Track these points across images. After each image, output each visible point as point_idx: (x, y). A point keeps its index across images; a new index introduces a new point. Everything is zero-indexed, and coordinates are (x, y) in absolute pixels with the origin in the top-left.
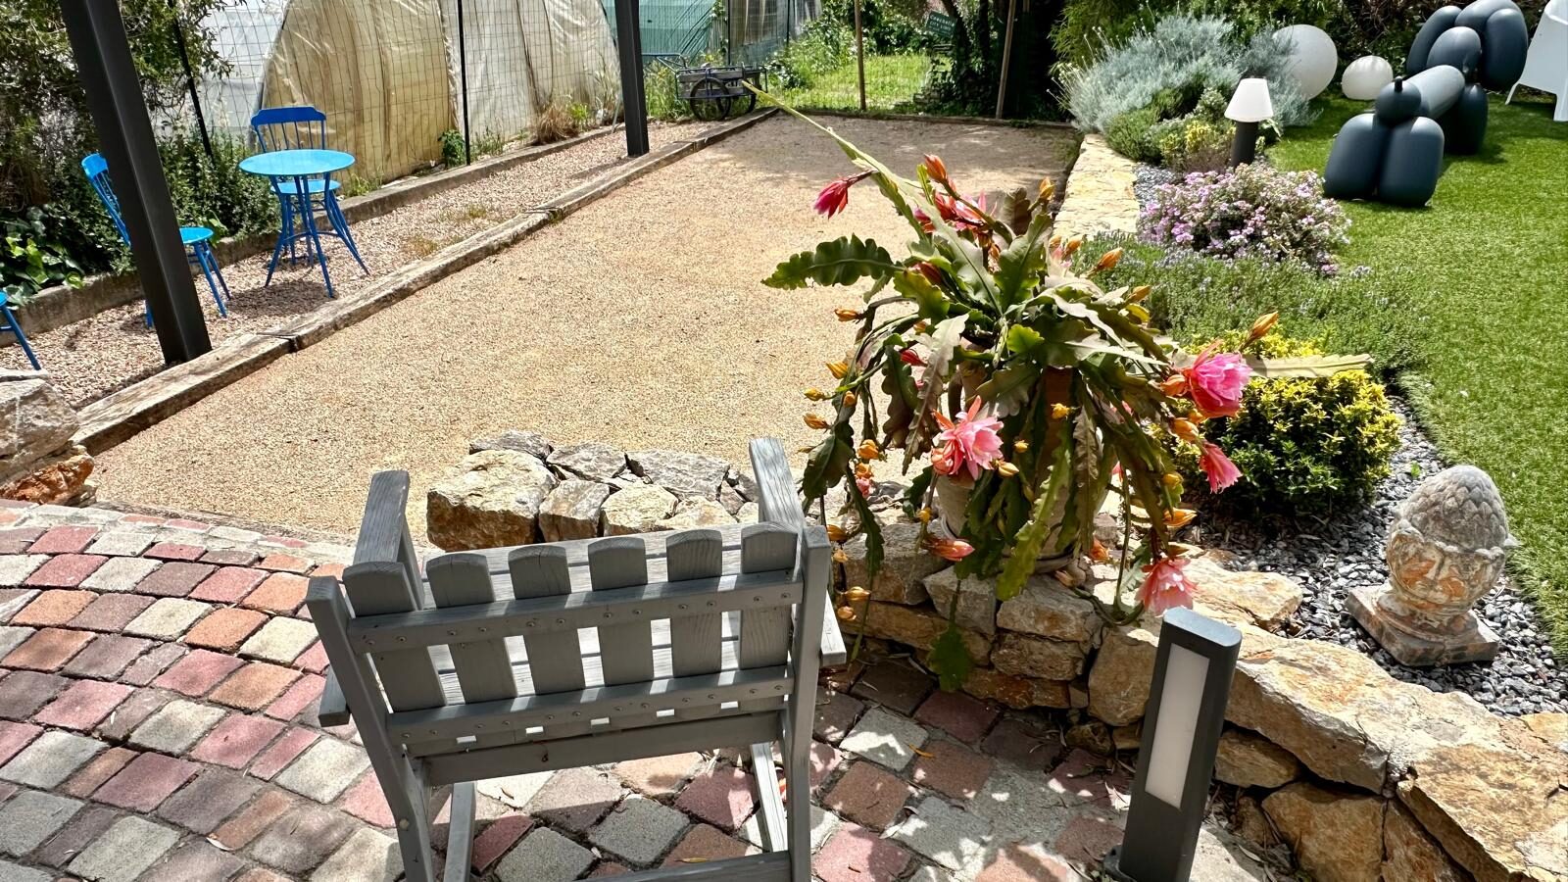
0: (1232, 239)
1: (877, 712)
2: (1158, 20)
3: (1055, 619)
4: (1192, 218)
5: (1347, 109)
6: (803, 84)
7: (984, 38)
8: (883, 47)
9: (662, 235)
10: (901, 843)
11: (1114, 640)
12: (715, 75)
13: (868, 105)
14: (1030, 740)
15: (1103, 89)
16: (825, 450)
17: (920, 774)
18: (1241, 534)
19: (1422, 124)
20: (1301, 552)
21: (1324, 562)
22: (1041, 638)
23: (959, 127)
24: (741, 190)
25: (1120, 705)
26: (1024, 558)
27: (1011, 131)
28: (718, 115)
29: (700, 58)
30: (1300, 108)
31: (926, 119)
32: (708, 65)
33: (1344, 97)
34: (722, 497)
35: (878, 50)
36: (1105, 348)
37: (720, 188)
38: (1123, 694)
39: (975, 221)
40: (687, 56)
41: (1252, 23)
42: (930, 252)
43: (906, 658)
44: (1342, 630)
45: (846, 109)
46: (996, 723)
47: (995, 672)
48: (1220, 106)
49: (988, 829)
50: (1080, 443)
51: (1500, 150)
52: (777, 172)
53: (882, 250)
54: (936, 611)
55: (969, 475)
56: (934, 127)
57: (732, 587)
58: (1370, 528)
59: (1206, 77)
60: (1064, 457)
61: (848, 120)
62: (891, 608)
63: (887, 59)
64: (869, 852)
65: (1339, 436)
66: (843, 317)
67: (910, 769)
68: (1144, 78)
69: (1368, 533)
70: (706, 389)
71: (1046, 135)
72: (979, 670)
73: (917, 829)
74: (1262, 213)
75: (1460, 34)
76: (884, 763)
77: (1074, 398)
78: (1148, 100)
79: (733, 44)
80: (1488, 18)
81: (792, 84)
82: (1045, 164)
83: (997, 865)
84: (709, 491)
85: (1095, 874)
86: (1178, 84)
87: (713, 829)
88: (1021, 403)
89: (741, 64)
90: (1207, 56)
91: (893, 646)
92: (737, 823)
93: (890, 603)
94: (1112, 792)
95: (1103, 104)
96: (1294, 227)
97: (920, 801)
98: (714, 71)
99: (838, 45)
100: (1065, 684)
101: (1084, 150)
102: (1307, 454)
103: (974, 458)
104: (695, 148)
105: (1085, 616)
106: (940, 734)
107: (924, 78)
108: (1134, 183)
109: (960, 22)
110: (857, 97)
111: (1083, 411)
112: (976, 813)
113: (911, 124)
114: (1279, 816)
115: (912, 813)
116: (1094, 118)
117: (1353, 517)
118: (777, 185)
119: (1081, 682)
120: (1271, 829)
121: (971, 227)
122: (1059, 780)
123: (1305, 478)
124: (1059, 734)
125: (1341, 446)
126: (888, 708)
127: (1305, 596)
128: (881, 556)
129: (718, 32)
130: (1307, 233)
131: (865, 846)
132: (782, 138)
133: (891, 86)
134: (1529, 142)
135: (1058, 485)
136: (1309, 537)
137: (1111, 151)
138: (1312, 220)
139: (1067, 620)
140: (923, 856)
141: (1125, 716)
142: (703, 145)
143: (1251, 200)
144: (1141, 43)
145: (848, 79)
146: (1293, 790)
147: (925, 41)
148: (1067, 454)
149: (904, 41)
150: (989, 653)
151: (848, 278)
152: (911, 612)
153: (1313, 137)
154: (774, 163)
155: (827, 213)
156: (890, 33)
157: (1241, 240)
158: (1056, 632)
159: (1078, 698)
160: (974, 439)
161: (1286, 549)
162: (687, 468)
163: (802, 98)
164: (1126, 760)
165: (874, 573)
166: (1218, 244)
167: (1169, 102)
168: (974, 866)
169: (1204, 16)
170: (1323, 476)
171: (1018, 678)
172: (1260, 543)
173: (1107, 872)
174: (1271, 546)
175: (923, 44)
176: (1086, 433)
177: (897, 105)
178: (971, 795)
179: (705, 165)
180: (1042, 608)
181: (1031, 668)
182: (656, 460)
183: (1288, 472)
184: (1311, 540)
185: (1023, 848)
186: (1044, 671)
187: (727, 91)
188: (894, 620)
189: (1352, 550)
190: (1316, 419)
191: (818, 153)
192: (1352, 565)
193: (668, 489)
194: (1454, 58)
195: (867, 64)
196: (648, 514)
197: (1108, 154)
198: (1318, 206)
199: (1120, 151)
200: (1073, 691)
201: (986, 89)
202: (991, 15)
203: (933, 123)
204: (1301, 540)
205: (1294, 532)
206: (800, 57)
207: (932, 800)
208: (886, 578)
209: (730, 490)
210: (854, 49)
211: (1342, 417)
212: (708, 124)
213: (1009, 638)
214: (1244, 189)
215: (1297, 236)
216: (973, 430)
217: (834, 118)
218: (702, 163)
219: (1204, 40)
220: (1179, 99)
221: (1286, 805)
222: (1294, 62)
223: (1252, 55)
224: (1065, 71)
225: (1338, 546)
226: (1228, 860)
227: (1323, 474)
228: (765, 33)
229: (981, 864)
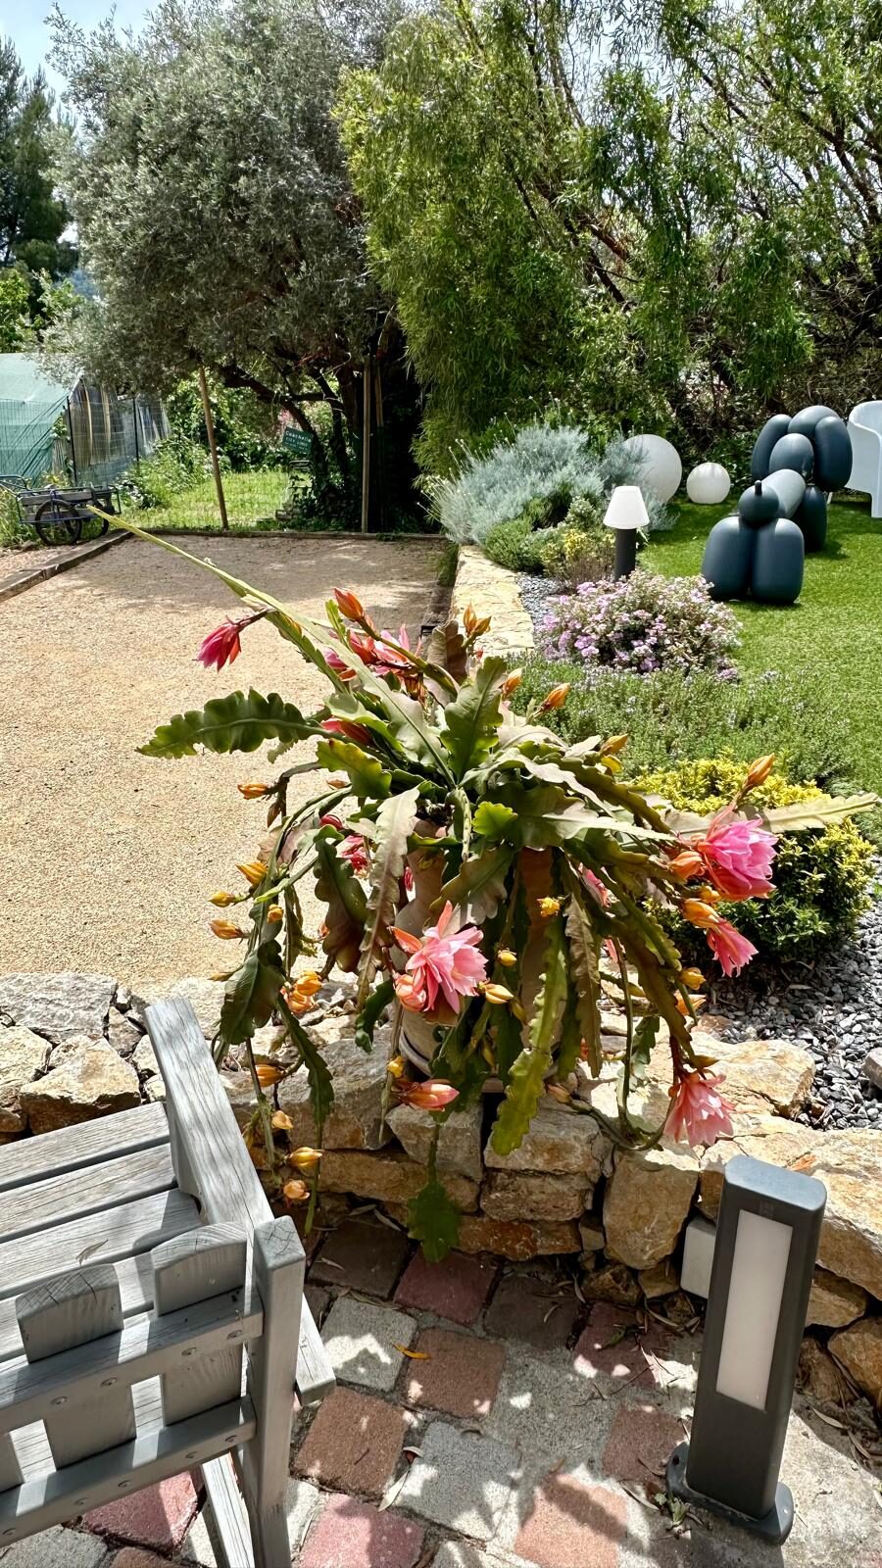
0: (636, 649)
1: (346, 1302)
2: (517, 432)
3: (556, 1150)
4: (594, 630)
5: (696, 513)
6: (158, 503)
7: (340, 453)
8: (238, 465)
9: (14, 674)
10: (406, 1512)
11: (631, 1166)
12: (60, 497)
13: (230, 524)
14: (542, 1302)
15: (473, 500)
16: (246, 977)
17: (415, 1390)
18: (727, 992)
19: (783, 525)
20: (796, 1008)
21: (823, 1015)
22: (542, 1174)
23: (326, 542)
24: (101, 618)
25: (646, 1243)
26: (524, 1101)
27: (379, 545)
28: (69, 539)
29: (43, 479)
30: (659, 513)
31: (292, 536)
32: (52, 487)
33: (690, 501)
34: (110, 1031)
35: (233, 468)
36: (593, 821)
37: (78, 618)
38: (647, 1231)
39: (401, 664)
40: (28, 478)
41: (602, 433)
42: (354, 709)
43: (371, 1213)
44: (867, 1103)
45: (208, 528)
46: (495, 1285)
47: (485, 1220)
48: (589, 513)
49: (515, 1457)
50: (575, 942)
51: (839, 547)
52: (140, 598)
53: (290, 706)
54: (405, 1152)
55: (449, 1007)
56: (302, 542)
57: (144, 1347)
58: (854, 966)
59: (572, 486)
60: (557, 961)
61: (211, 539)
62: (347, 1156)
63: (244, 477)
64: (368, 1539)
65: (819, 873)
66: (249, 794)
67: (401, 1384)
68: (513, 488)
69: (855, 973)
70: (80, 855)
71: (414, 547)
72: (465, 1219)
73: (425, 1481)
74: (661, 622)
75: (793, 441)
76: (366, 1382)
77: (560, 885)
78: (520, 510)
79: (79, 465)
80: (815, 425)
81: (146, 504)
82: (418, 576)
83: (537, 1516)
84: (92, 1025)
85: (660, 1499)
86: (546, 494)
87: (143, 1554)
88: (498, 899)
89: (88, 485)
90: (570, 466)
91: (353, 1200)
92: (176, 1535)
93: (345, 1150)
94: (651, 1359)
95: (475, 515)
96: (692, 634)
97: (422, 1432)
98: (60, 493)
99: (191, 463)
100: (574, 1223)
101: (463, 563)
102: (788, 896)
103: (452, 987)
104: (44, 576)
105: (591, 1141)
106: (430, 1319)
107: (284, 494)
108: (520, 595)
109: (316, 439)
110: (218, 515)
111: (574, 900)
112: (495, 1435)
113: (277, 540)
114: (852, 1361)
115: (415, 1455)
116: (468, 529)
117: (835, 955)
118: (142, 611)
119: (593, 1217)
120: (844, 1378)
121: (395, 671)
122: (586, 1357)
123: (792, 925)
124: (572, 1285)
125: (822, 883)
126: (360, 1292)
127: (817, 1062)
128: (330, 1095)
129: (60, 452)
130: (706, 639)
131: (360, 1529)
132: (141, 561)
133: (252, 504)
134: (860, 537)
135: (555, 999)
136: (800, 987)
137: (489, 562)
138: (710, 626)
139: (571, 1150)
140: (440, 1526)
141: (652, 1257)
142: (54, 573)
143: (649, 609)
144: (504, 454)
145: (206, 497)
146: (866, 1331)
147: (279, 458)
148: (561, 956)
149: (258, 458)
150: (478, 1199)
151: (248, 743)
152: (374, 1159)
153: (675, 540)
154: (137, 588)
155: (215, 665)
156: (245, 450)
157: (646, 651)
158: (559, 1165)
159: (591, 1238)
160: (452, 963)
161: (779, 1004)
162: (60, 995)
163: (158, 518)
164: (658, 1308)
165: (323, 1120)
166: (625, 656)
167: (540, 511)
168: (508, 1524)
169: (560, 427)
170: (810, 921)
171: (516, 1223)
172: (751, 1002)
173: (676, 1494)
174: (763, 1004)
175: (277, 461)
176: (580, 928)
177: (259, 523)
178: (484, 1408)
179: (59, 594)
180: (539, 1138)
181: (532, 1211)
182: (17, 990)
183: (773, 918)
184: (802, 991)
185: (563, 1479)
186: (547, 1212)
187: (76, 514)
188: (354, 1171)
189: (847, 997)
190: (792, 856)
191: (183, 575)
192: (852, 1016)
193: (36, 1031)
194: (793, 463)
195: (224, 480)
196: (11, 1076)
197: (487, 565)
198: (711, 611)
199: (499, 562)
200: (585, 1232)
201: (348, 504)
202: (346, 431)
203: (300, 539)
204: (792, 992)
205: (783, 984)
206: (154, 476)
207: (437, 1428)
208: (337, 1122)
209: (121, 1018)
210: (210, 467)
211: (817, 851)
212: (59, 549)
213: (501, 1178)
214: (641, 598)
215: (697, 643)
216: (449, 950)
217: (195, 537)
218: (54, 592)
219: (563, 450)
220: (548, 508)
221: (861, 1348)
222: (646, 471)
223: (609, 463)
224: (431, 484)
225: (831, 994)
226: (805, 1434)
227: (812, 919)
228: (112, 452)
229: (516, 1519)
